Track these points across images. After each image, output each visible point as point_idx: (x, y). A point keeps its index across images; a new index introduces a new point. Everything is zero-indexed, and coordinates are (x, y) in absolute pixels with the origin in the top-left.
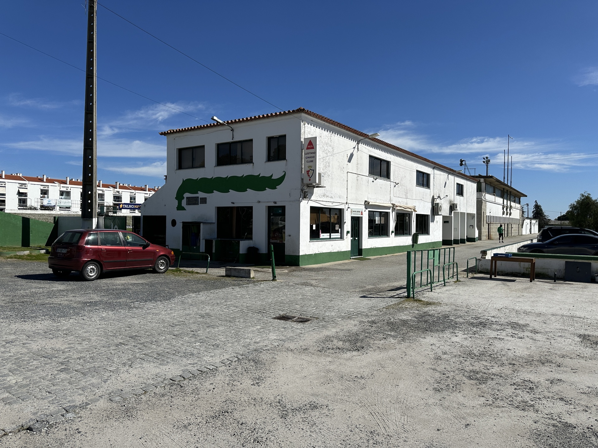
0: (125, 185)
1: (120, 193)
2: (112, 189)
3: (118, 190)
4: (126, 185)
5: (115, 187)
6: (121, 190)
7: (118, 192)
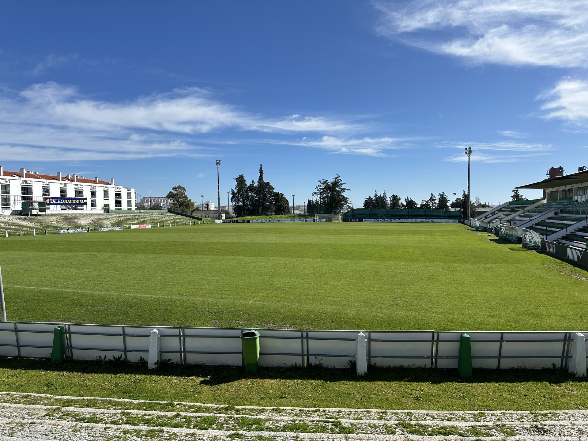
0: (30, 173)
1: (28, 183)
2: (17, 178)
3: (24, 178)
4: (32, 173)
5: (20, 176)
6: (29, 180)
7: (26, 182)
